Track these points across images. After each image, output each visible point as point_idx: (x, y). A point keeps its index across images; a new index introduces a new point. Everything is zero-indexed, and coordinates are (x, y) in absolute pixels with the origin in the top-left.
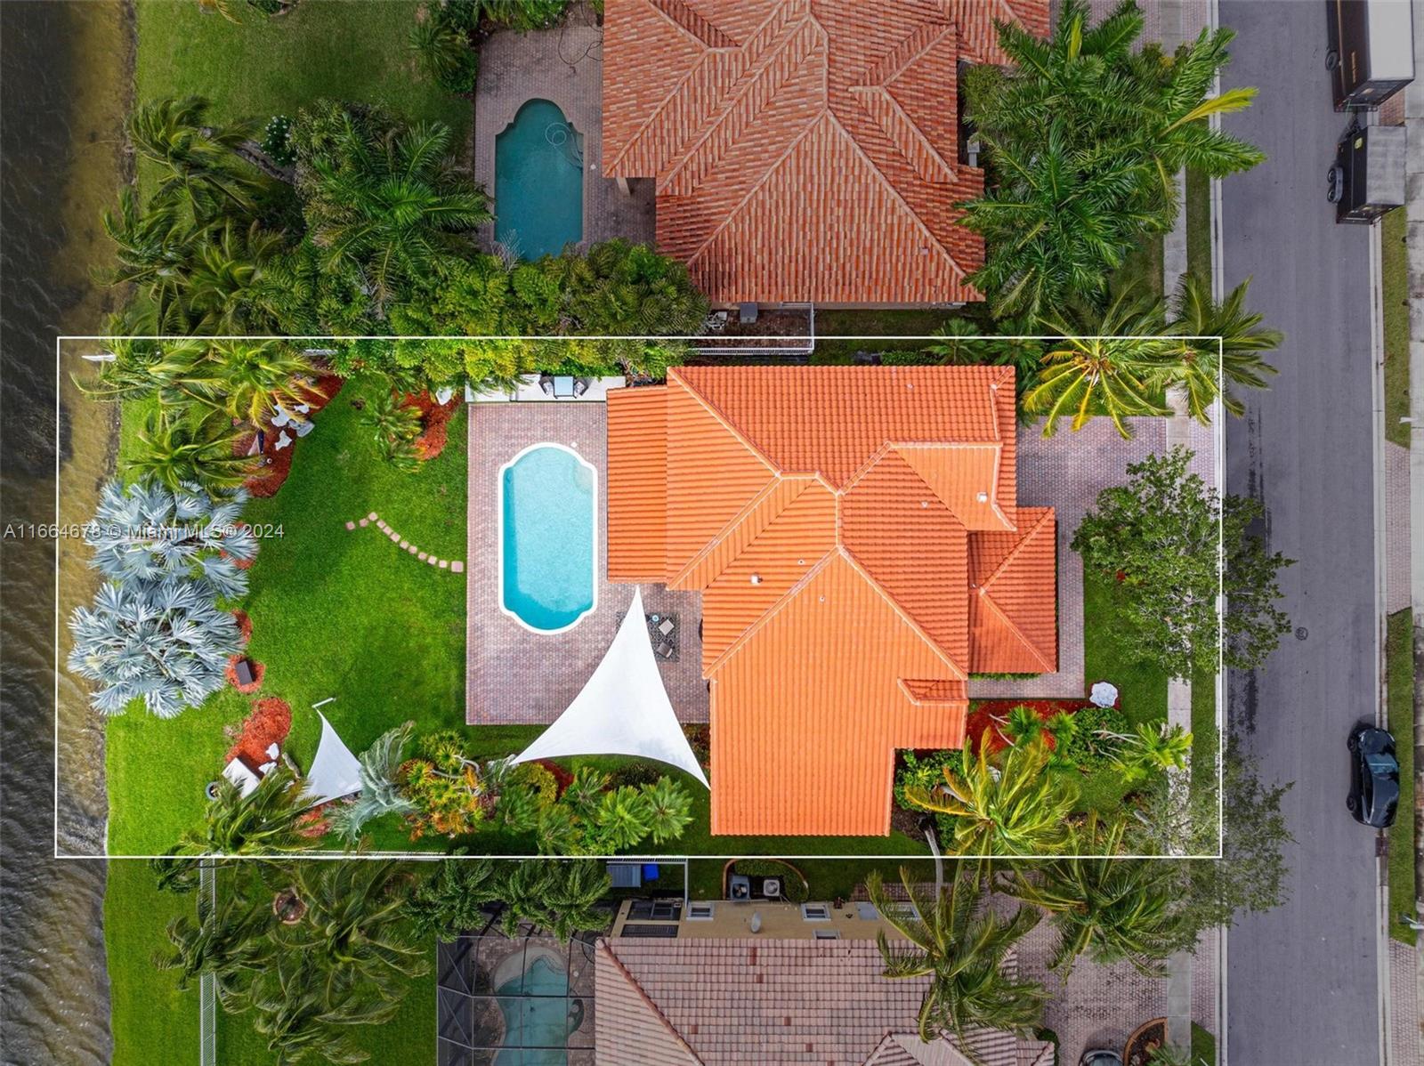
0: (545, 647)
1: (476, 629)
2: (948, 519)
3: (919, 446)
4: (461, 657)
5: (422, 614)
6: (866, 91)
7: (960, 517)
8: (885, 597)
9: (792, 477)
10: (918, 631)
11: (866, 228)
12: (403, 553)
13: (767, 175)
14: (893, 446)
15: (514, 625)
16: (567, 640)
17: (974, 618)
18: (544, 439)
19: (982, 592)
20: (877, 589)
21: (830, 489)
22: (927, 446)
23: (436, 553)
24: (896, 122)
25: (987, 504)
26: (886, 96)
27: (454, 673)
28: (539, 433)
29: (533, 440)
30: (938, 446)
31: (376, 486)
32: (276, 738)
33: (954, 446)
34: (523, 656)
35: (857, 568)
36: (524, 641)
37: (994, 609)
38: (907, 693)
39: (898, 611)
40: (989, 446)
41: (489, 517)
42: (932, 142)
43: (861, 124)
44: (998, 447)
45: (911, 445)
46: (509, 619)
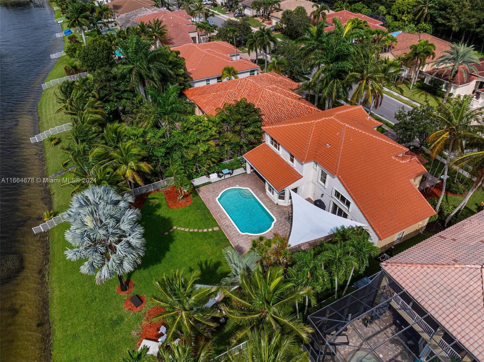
1: (235, 243)
9: (318, 121)
12: (193, 233)
16: (272, 232)
21: (330, 118)
22: (344, 111)
23: (206, 228)
30: (347, 110)
33: (350, 109)
35: (354, 128)
38: (397, 159)
45: (340, 112)
46: (246, 235)
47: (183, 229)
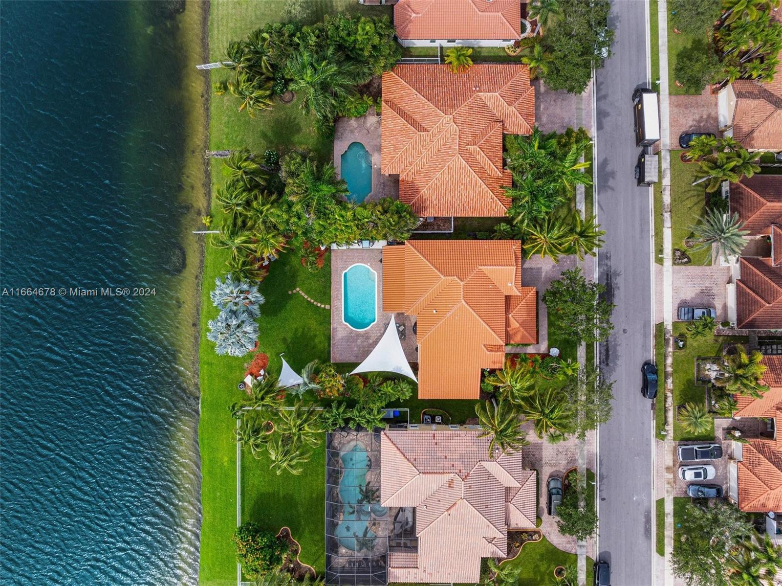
0: (359, 335)
1: (334, 329)
2: (499, 292)
3: (489, 267)
4: (329, 338)
5: (315, 323)
6: (471, 148)
7: (502, 291)
8: (478, 317)
9: (447, 278)
10: (489, 329)
11: (471, 192)
12: (309, 302)
13: (438, 175)
14: (480, 267)
15: (348, 327)
16: (366, 333)
17: (507, 324)
18: (358, 262)
19: (510, 316)
20: (475, 314)
21: (459, 281)
22: (491, 267)
23: (320, 302)
24: (482, 157)
25: (511, 286)
26: (478, 149)
27: (327, 344)
28: (356, 260)
29: (354, 263)
30: (494, 267)
31: (299, 278)
32: (262, 367)
33: (500, 267)
34: (351, 338)
35: (468, 307)
36: (351, 333)
37: (514, 321)
38: (485, 349)
39: (482, 322)
40: (512, 267)
41: (339, 290)
42: (493, 164)
43: (470, 159)
44: (514, 268)
45: (486, 267)
46: (346, 325)
47: (303, 294)
